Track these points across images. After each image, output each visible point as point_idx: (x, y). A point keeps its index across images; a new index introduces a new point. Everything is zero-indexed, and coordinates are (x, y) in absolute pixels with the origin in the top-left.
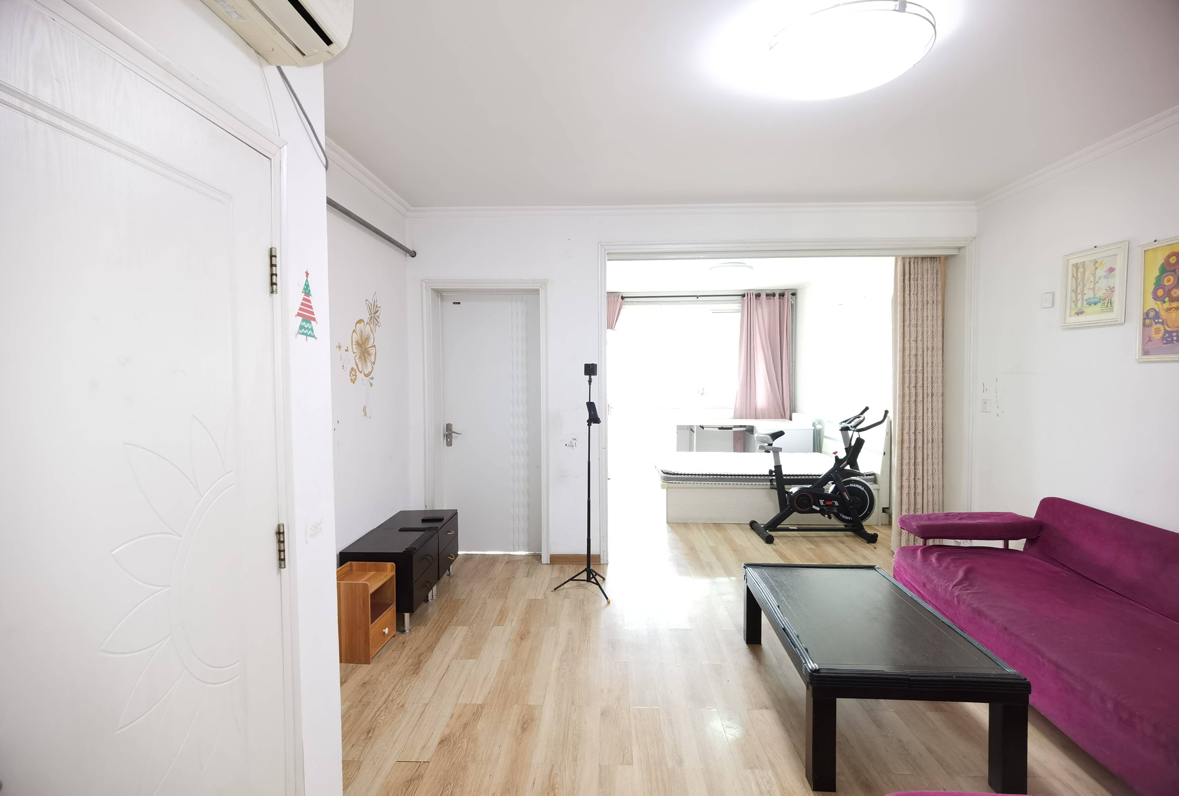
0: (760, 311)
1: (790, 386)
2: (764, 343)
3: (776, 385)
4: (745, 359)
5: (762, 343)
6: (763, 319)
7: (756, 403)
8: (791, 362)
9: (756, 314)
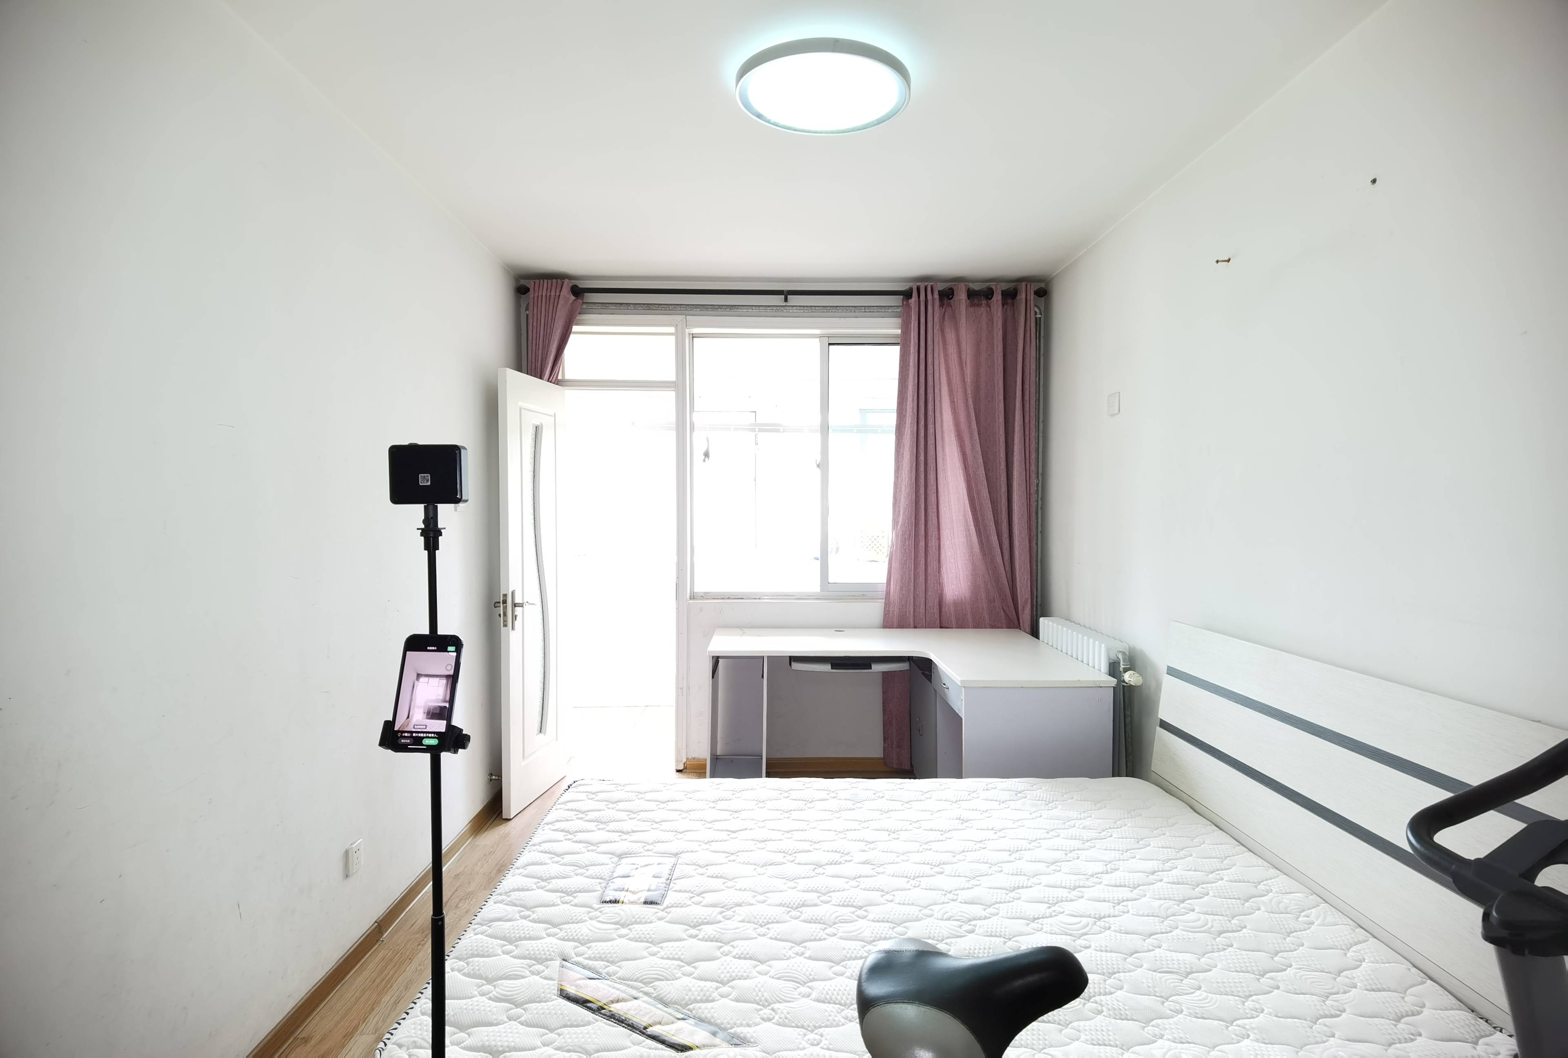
0: (951, 336)
1: (1030, 541)
2: (964, 426)
3: (994, 538)
4: (911, 467)
5: (957, 425)
6: (960, 357)
7: (940, 584)
8: (1033, 476)
9: (941, 345)
